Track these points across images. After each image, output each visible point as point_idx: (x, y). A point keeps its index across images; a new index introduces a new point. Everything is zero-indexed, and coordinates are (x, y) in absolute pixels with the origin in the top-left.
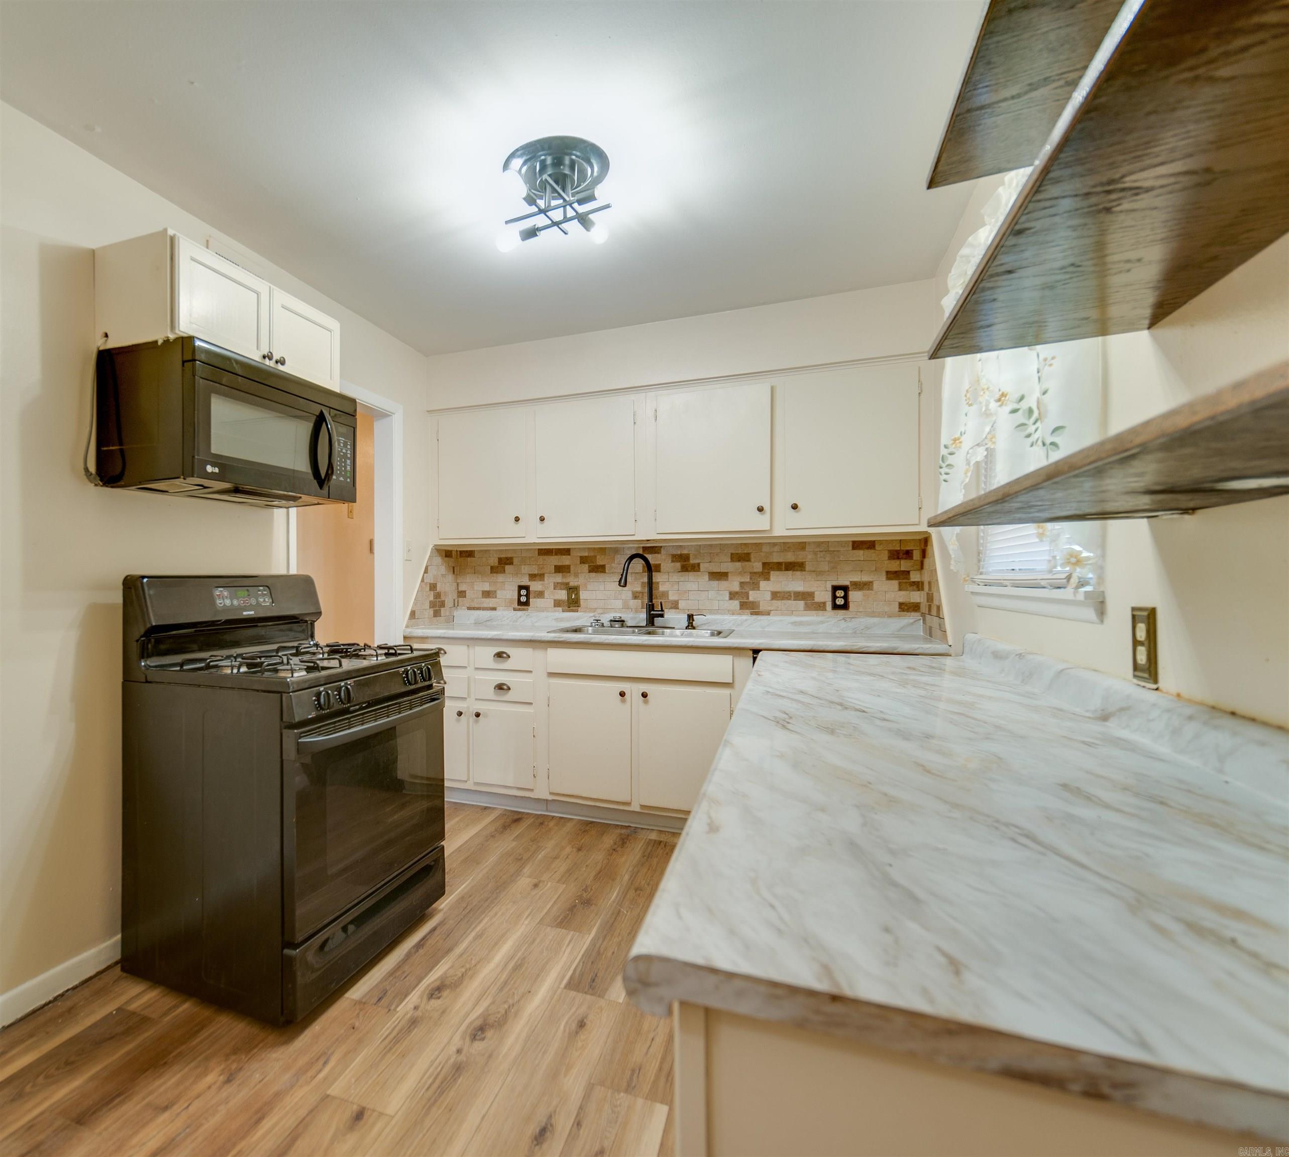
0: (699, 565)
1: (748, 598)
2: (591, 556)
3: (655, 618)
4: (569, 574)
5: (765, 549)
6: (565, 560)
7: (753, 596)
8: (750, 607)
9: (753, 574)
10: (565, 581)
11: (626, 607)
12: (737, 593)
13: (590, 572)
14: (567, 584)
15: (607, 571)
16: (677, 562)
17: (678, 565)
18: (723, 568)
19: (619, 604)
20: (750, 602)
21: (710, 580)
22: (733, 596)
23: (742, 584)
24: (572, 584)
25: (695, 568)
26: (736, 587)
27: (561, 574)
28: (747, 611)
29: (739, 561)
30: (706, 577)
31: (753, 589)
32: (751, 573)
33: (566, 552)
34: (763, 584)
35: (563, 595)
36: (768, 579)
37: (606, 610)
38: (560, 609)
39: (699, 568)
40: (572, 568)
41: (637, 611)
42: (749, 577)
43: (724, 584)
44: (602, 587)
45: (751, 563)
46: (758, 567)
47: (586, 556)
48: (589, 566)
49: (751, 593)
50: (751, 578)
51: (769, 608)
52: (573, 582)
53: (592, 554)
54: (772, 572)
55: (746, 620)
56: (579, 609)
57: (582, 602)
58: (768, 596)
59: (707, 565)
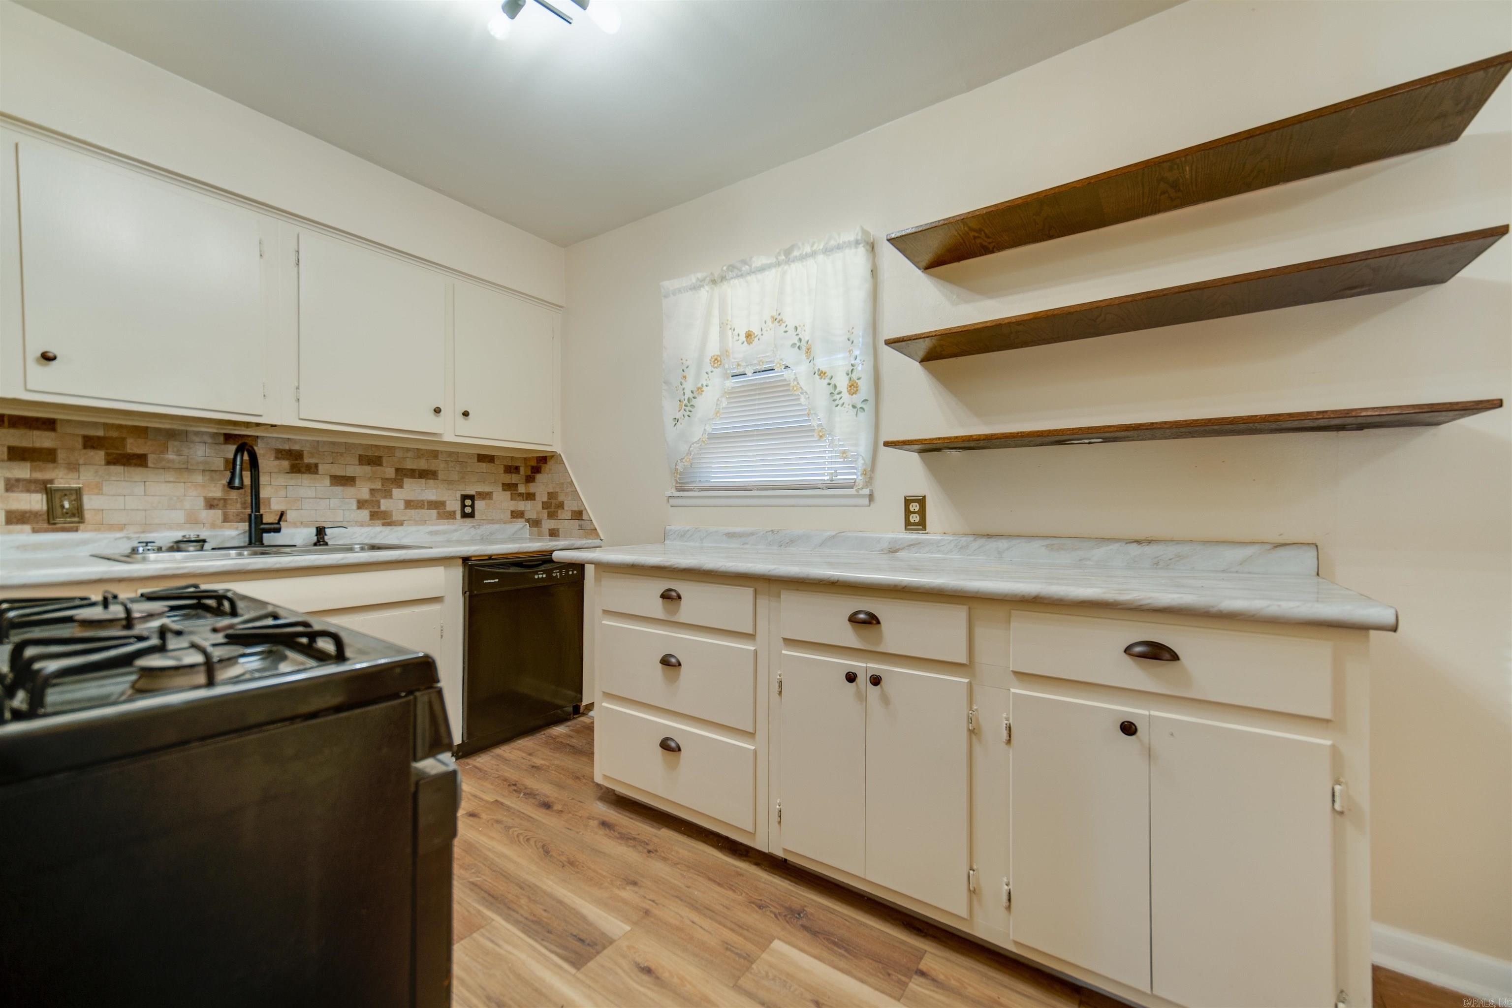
0: (316, 465)
1: (379, 507)
2: (111, 438)
3: (265, 535)
4: (51, 465)
5: (399, 454)
6: (42, 440)
7: (385, 505)
8: (380, 517)
9: (385, 479)
10: (39, 475)
11: (191, 519)
12: (366, 501)
13: (109, 463)
14: (51, 481)
15: (150, 464)
16: (283, 459)
17: (286, 464)
18: (350, 471)
19: (179, 516)
20: (382, 512)
21: (332, 484)
22: (361, 504)
23: (372, 491)
24: (58, 484)
25: (312, 469)
26: (365, 494)
27: (28, 464)
28: (379, 521)
29: (369, 464)
30: (327, 481)
31: (385, 497)
32: (382, 479)
33: (49, 424)
34: (396, 492)
35: (36, 502)
36: (401, 487)
37: (147, 527)
38: (27, 528)
39: (317, 470)
40: (61, 455)
41: (213, 526)
42: (380, 484)
43: (350, 491)
44: (139, 489)
45: (383, 468)
46: (390, 473)
47: (99, 438)
48: (107, 454)
49: (382, 501)
50: (383, 485)
51: (403, 518)
52: (62, 479)
53: (114, 434)
54: (405, 479)
55: (381, 532)
56: (82, 526)
57: (88, 515)
58: (402, 505)
59: (328, 466)
